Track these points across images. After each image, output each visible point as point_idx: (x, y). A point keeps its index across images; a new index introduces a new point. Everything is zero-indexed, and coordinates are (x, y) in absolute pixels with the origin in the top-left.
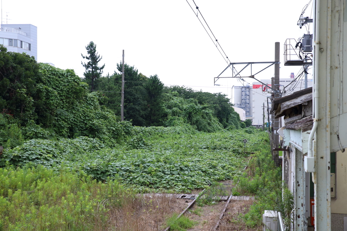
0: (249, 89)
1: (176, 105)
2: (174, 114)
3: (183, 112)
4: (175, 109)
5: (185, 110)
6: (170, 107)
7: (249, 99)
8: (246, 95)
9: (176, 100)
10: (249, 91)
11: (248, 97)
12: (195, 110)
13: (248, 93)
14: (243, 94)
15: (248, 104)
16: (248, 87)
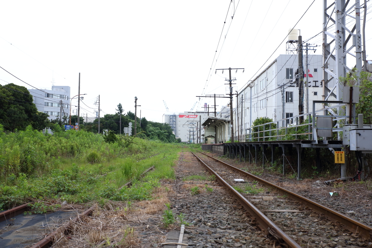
0: (175, 117)
1: (152, 131)
2: (152, 134)
3: (156, 134)
4: (152, 132)
5: (156, 133)
6: (150, 132)
7: (175, 124)
8: (173, 121)
9: (151, 128)
10: (175, 119)
11: (174, 123)
12: (161, 133)
13: (174, 120)
14: (171, 120)
15: (175, 128)
16: (175, 116)
